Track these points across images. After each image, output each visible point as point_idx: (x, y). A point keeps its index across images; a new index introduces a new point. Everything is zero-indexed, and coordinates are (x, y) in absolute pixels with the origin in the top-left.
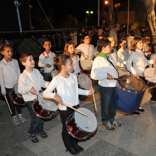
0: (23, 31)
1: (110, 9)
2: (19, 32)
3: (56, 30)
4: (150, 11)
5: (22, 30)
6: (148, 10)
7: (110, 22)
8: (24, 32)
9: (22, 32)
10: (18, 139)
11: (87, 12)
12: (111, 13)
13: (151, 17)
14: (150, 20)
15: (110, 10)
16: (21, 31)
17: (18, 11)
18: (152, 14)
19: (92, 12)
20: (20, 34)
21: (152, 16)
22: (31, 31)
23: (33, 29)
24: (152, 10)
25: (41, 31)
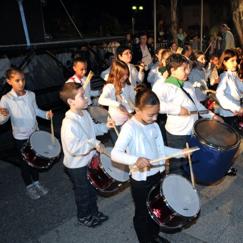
0: (33, 44)
1: (172, 2)
2: (26, 45)
3: (88, 40)
4: (236, 5)
5: (31, 42)
6: (233, 3)
7: (173, 23)
8: (33, 46)
9: (31, 46)
10: (30, 231)
11: (134, 8)
12: (174, 10)
13: (238, 14)
14: (236, 20)
15: (172, 4)
16: (29, 44)
17: (21, 9)
18: (240, 9)
19: (141, 8)
20: (27, 48)
21: (240, 13)
22: (45, 43)
23: (48, 40)
24: (239, 4)
25: (63, 42)
